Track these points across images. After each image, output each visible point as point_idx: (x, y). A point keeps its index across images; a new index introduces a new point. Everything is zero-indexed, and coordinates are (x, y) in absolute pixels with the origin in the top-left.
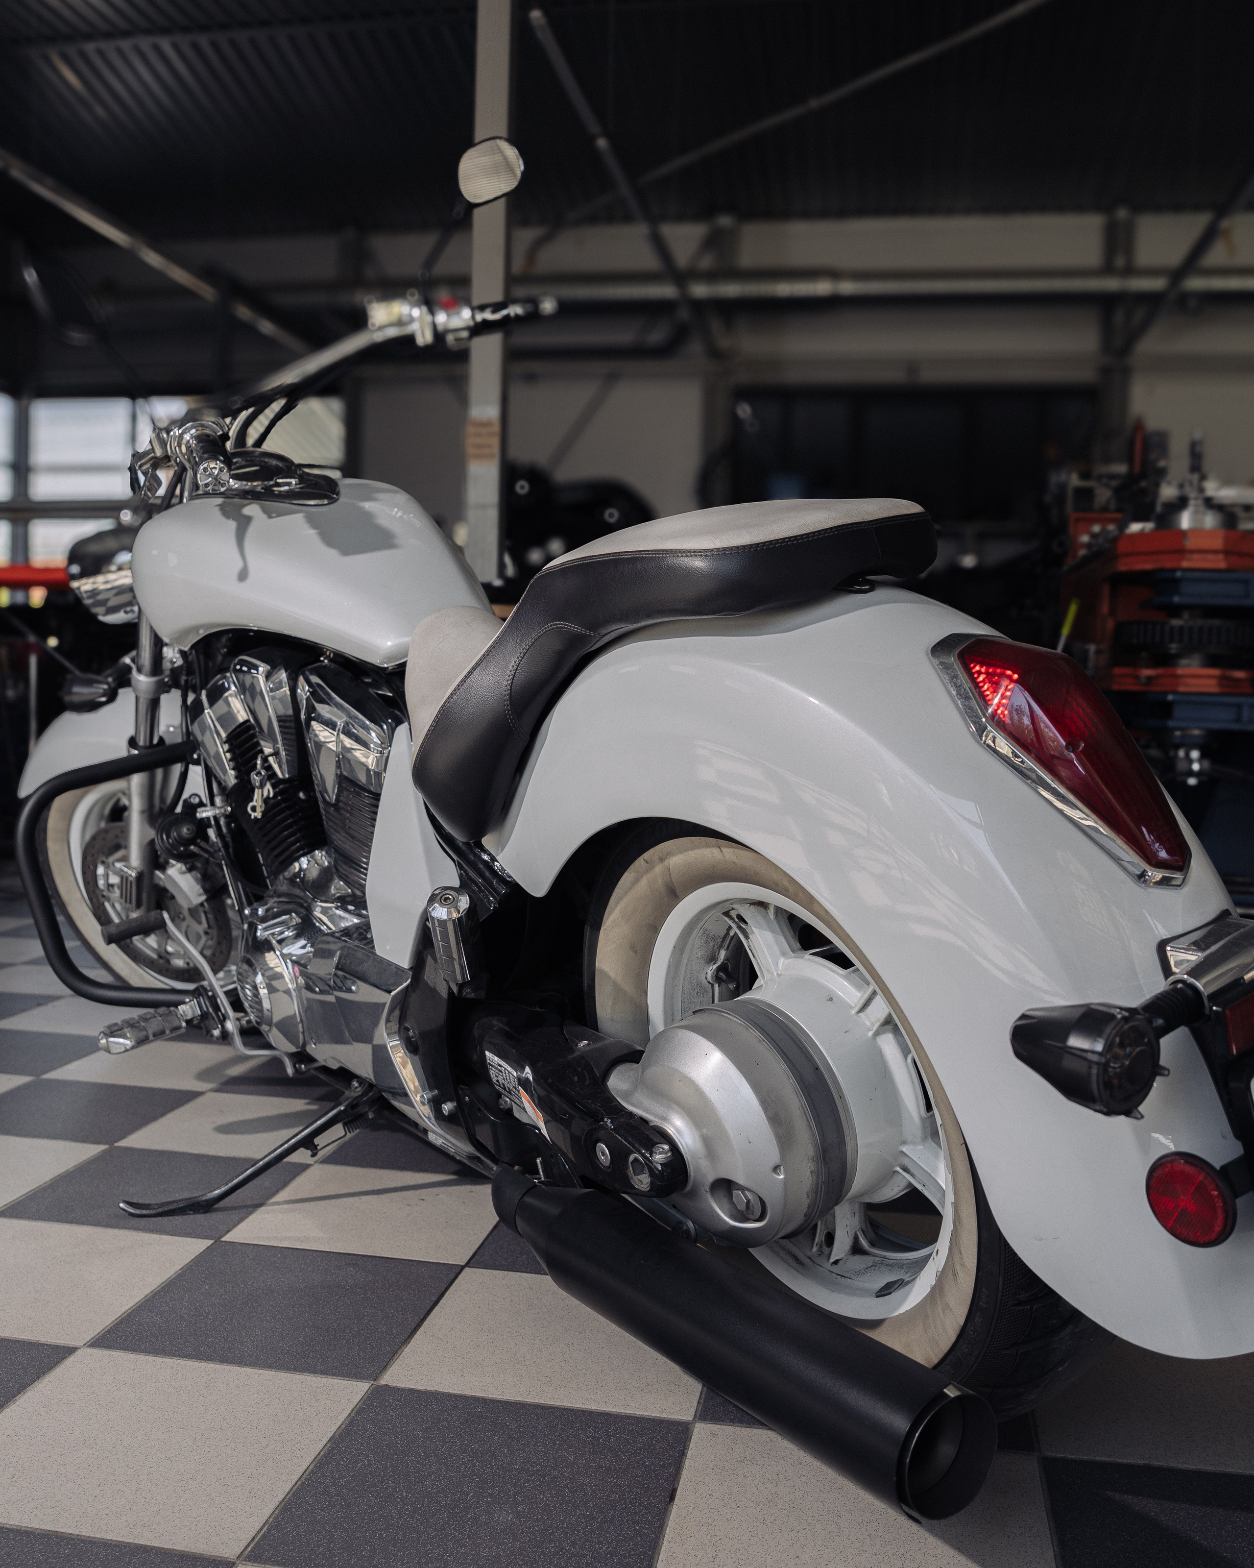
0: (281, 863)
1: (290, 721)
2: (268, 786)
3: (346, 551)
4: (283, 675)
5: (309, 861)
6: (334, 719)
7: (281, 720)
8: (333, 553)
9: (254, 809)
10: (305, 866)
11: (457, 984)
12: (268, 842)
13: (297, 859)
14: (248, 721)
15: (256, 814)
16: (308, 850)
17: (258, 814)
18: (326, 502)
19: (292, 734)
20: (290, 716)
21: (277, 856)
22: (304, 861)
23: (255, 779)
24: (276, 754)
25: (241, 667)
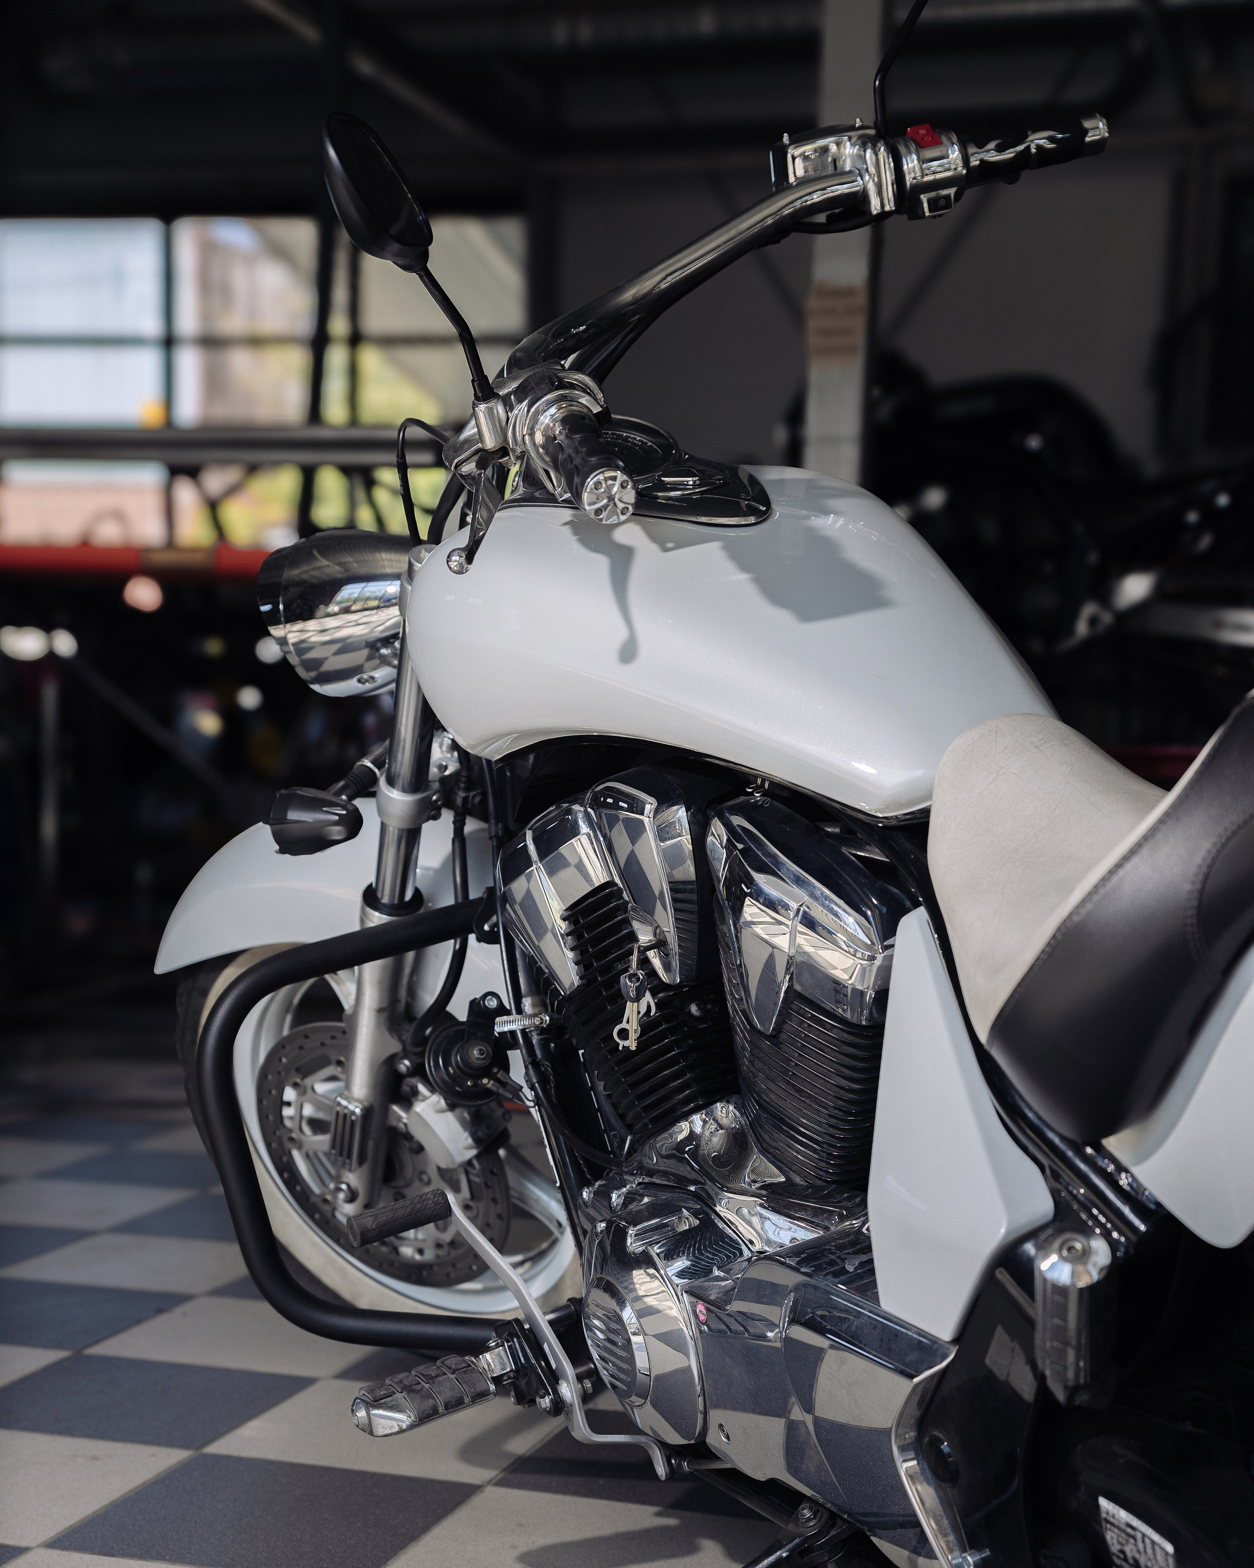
0: (654, 1120)
1: (691, 891)
2: (648, 997)
3: (806, 615)
4: (680, 814)
5: (705, 1122)
6: (786, 900)
7: (676, 887)
8: (783, 617)
9: (624, 1034)
10: (698, 1130)
11: (1066, 1387)
12: (634, 1085)
13: (685, 1116)
14: (610, 884)
15: (626, 1043)
16: (705, 1103)
17: (631, 1043)
18: (752, 520)
19: (692, 912)
20: (690, 882)
21: (647, 1109)
22: (697, 1120)
23: (628, 985)
24: (660, 944)
25: (605, 799)
